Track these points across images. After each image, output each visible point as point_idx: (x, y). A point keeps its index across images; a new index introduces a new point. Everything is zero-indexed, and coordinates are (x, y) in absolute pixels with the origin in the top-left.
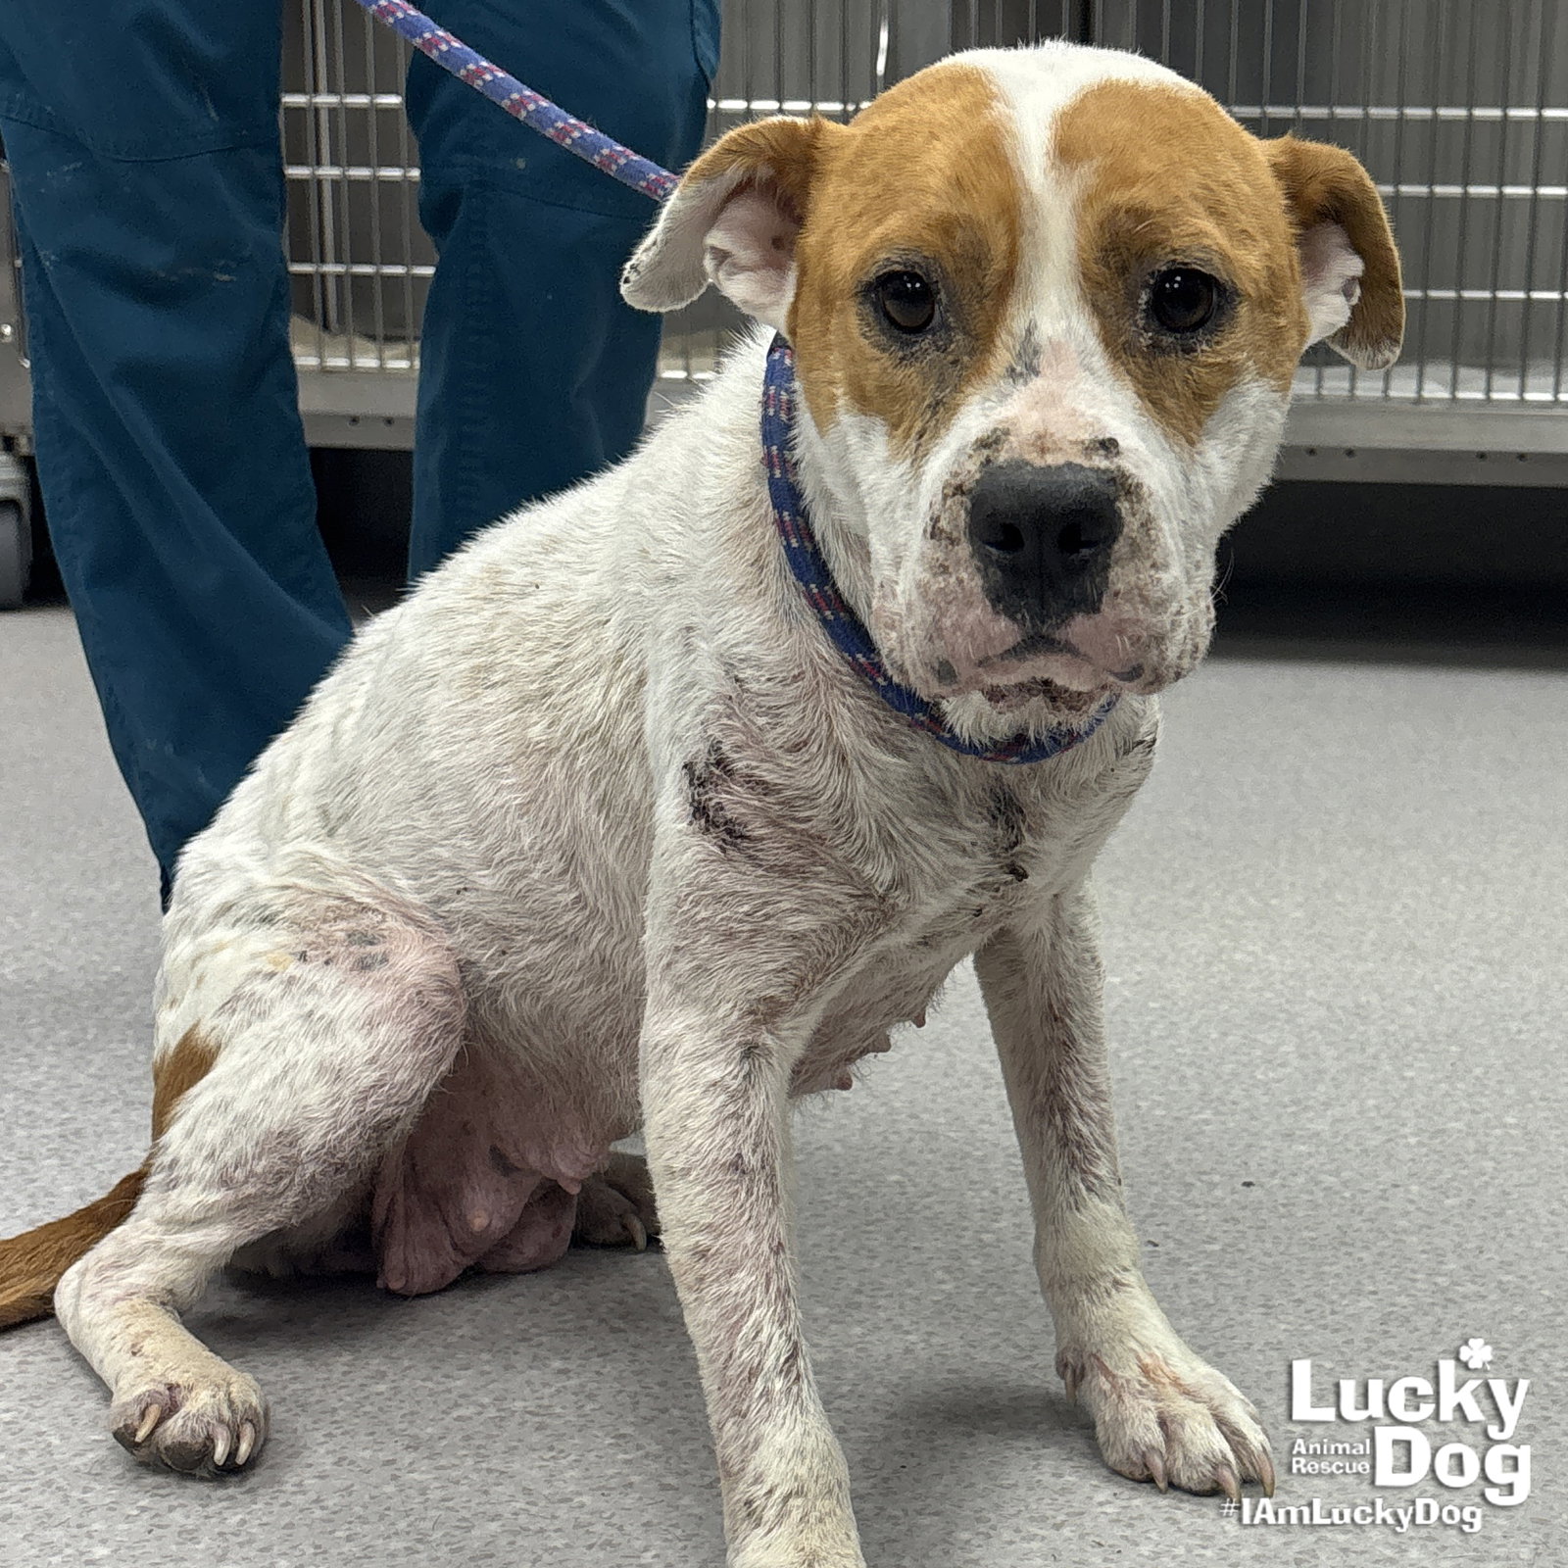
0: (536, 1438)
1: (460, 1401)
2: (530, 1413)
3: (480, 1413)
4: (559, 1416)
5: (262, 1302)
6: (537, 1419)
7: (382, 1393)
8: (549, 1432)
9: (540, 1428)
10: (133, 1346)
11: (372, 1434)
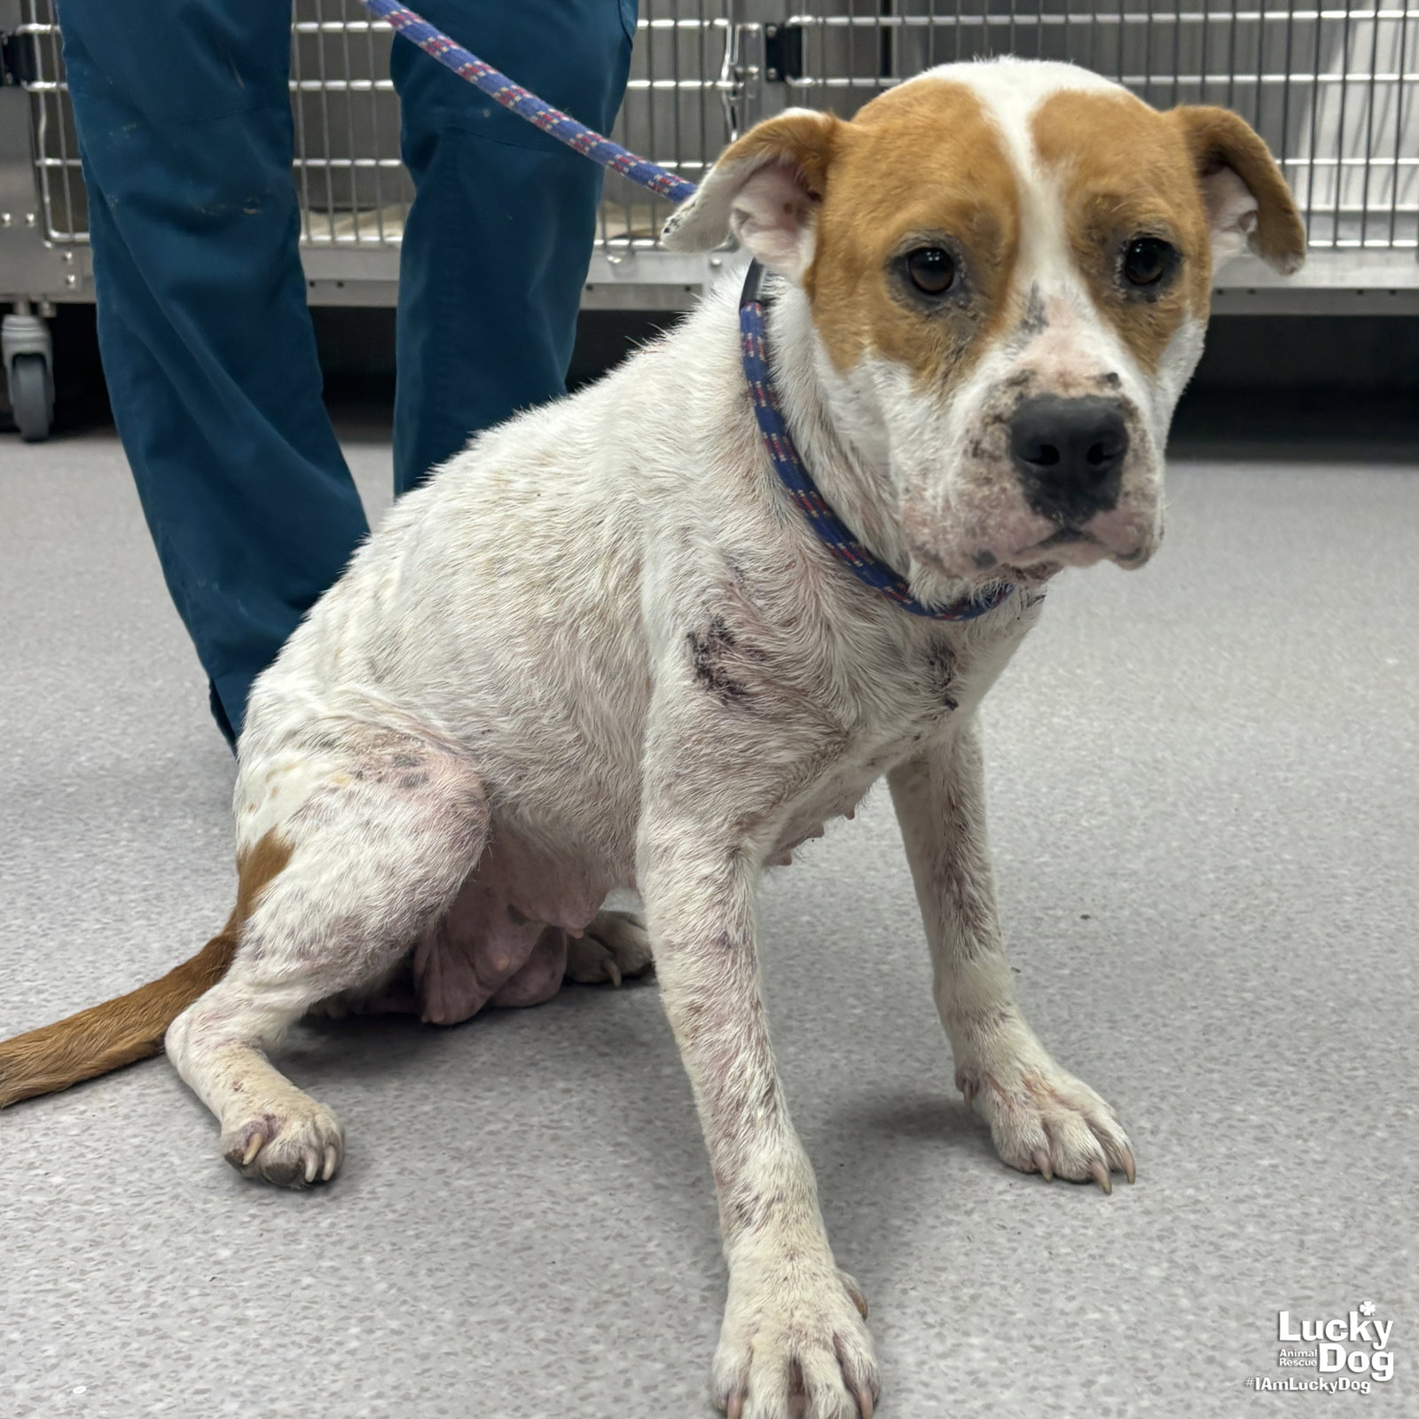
0: (552, 1148)
1: (490, 1118)
2: (546, 1127)
3: (506, 1128)
4: (568, 1129)
5: (323, 1039)
6: (552, 1132)
7: (426, 1113)
8: (561, 1142)
9: (555, 1139)
10: (235, 1083)
11: (424, 1147)
